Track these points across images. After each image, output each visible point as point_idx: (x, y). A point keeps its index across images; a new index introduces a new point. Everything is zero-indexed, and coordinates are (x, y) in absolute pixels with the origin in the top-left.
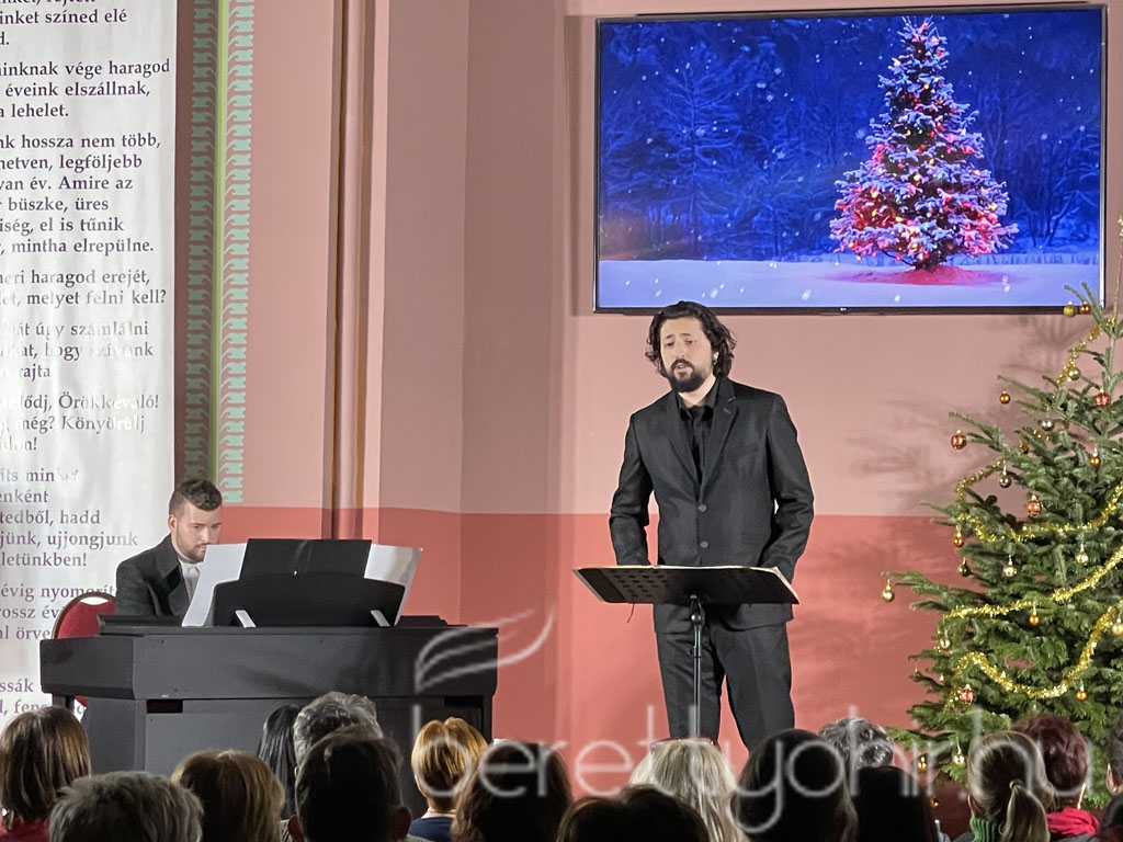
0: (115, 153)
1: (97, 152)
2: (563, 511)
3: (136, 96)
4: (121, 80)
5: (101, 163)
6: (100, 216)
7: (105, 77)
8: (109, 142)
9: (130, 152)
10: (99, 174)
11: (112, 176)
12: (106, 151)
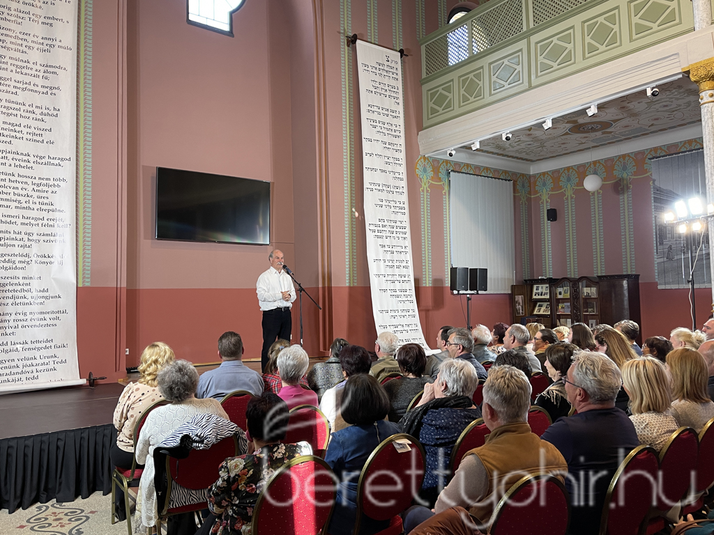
0: (51, 182)
1: (45, 182)
2: (138, 288)
3: (58, 167)
4: (52, 161)
5: (46, 185)
6: (45, 201)
7: (46, 160)
8: (47, 179)
9: (56, 183)
10: (45, 188)
11: (50, 189)
12: (48, 182)
